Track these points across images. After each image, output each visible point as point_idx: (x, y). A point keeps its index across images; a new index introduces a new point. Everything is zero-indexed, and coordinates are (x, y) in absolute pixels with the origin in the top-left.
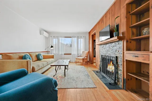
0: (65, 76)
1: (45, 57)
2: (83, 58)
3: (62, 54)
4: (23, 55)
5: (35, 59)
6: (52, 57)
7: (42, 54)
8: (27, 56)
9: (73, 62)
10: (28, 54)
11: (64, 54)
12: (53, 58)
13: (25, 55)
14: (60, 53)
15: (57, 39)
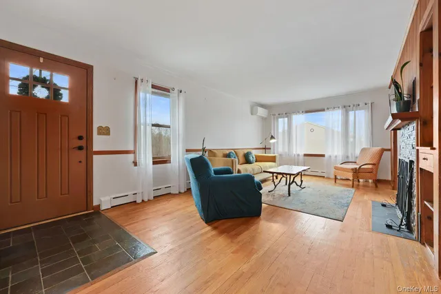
0: (289, 195)
1: (259, 159)
2: (358, 167)
3: (298, 155)
4: (228, 152)
5: (242, 160)
6: (273, 159)
7: (254, 153)
8: (232, 154)
9: (328, 178)
10: (233, 151)
11: (305, 155)
12: (275, 162)
13: (230, 153)
14: (294, 153)
15: (286, 119)
